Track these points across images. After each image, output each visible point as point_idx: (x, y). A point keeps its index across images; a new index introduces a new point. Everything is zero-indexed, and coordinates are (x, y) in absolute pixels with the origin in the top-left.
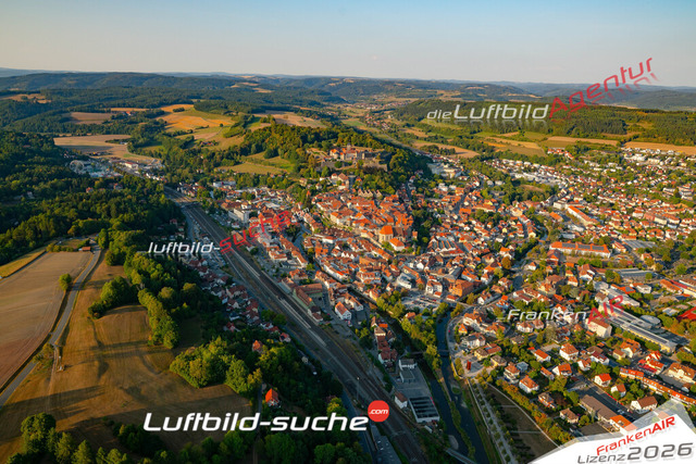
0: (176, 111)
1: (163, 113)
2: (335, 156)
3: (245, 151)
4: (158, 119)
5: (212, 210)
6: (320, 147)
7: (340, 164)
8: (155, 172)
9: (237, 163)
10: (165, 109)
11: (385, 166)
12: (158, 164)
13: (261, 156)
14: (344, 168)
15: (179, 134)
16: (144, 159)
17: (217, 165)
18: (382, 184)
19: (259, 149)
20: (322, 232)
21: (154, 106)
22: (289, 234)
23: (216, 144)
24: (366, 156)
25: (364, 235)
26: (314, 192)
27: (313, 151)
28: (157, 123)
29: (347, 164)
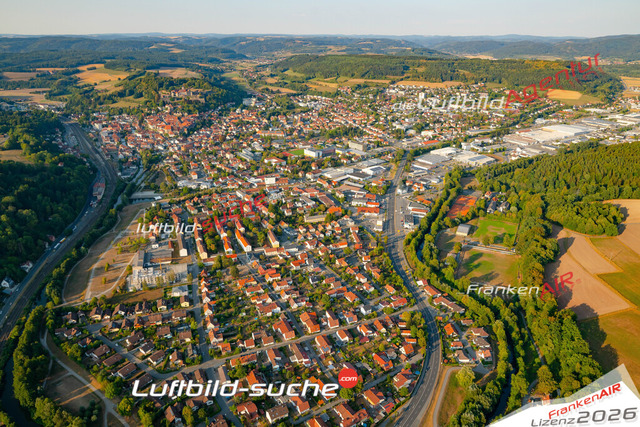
0: (89, 69)
1: (78, 72)
2: (172, 94)
3: (121, 95)
4: (72, 76)
5: (84, 126)
6: (167, 89)
7: (173, 99)
8: (58, 109)
9: (114, 102)
10: (80, 68)
12: (63, 105)
13: (131, 98)
14: (175, 101)
15: (86, 86)
16: (54, 102)
17: (101, 104)
19: (131, 93)
20: (139, 132)
21: (72, 66)
23: (106, 91)
24: (193, 93)
26: (148, 114)
27: (163, 92)
28: (71, 79)
29: (178, 99)
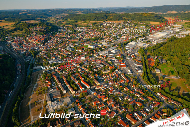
2: (34, 29)
3: (15, 30)
6: (32, 27)
7: (35, 31)
11: (45, 30)
13: (19, 31)
14: (36, 31)
18: (43, 33)
19: (18, 29)
20: (26, 43)
22: (19, 44)
24: (42, 28)
25: (34, 43)
26: (27, 36)
27: (31, 28)
29: (37, 30)
